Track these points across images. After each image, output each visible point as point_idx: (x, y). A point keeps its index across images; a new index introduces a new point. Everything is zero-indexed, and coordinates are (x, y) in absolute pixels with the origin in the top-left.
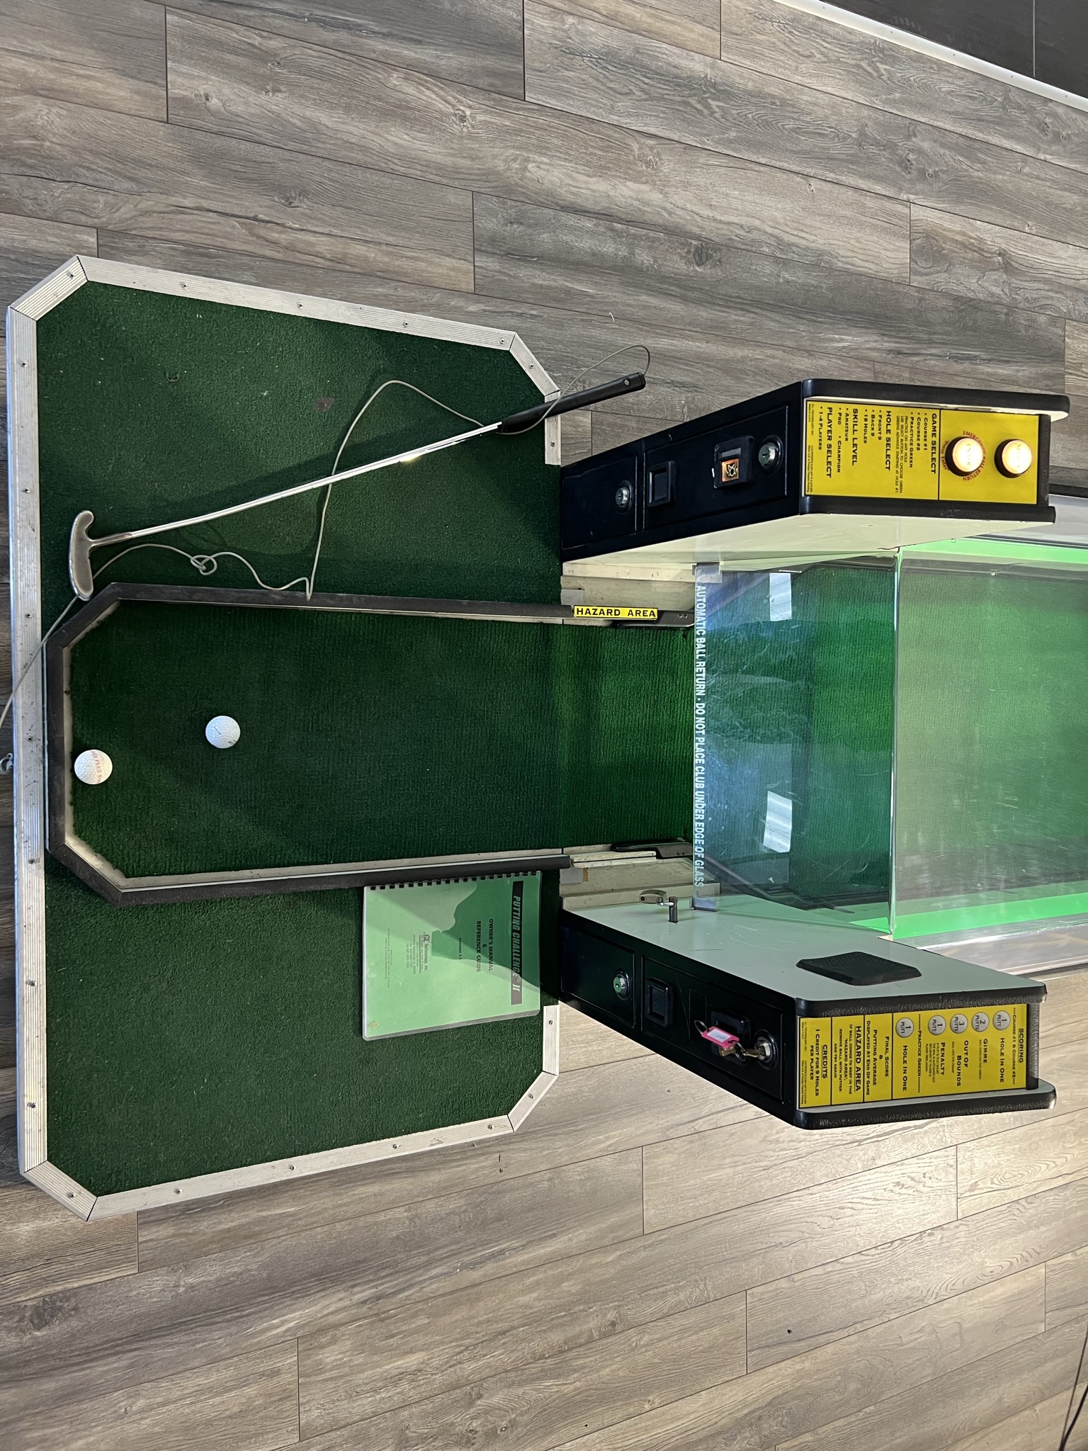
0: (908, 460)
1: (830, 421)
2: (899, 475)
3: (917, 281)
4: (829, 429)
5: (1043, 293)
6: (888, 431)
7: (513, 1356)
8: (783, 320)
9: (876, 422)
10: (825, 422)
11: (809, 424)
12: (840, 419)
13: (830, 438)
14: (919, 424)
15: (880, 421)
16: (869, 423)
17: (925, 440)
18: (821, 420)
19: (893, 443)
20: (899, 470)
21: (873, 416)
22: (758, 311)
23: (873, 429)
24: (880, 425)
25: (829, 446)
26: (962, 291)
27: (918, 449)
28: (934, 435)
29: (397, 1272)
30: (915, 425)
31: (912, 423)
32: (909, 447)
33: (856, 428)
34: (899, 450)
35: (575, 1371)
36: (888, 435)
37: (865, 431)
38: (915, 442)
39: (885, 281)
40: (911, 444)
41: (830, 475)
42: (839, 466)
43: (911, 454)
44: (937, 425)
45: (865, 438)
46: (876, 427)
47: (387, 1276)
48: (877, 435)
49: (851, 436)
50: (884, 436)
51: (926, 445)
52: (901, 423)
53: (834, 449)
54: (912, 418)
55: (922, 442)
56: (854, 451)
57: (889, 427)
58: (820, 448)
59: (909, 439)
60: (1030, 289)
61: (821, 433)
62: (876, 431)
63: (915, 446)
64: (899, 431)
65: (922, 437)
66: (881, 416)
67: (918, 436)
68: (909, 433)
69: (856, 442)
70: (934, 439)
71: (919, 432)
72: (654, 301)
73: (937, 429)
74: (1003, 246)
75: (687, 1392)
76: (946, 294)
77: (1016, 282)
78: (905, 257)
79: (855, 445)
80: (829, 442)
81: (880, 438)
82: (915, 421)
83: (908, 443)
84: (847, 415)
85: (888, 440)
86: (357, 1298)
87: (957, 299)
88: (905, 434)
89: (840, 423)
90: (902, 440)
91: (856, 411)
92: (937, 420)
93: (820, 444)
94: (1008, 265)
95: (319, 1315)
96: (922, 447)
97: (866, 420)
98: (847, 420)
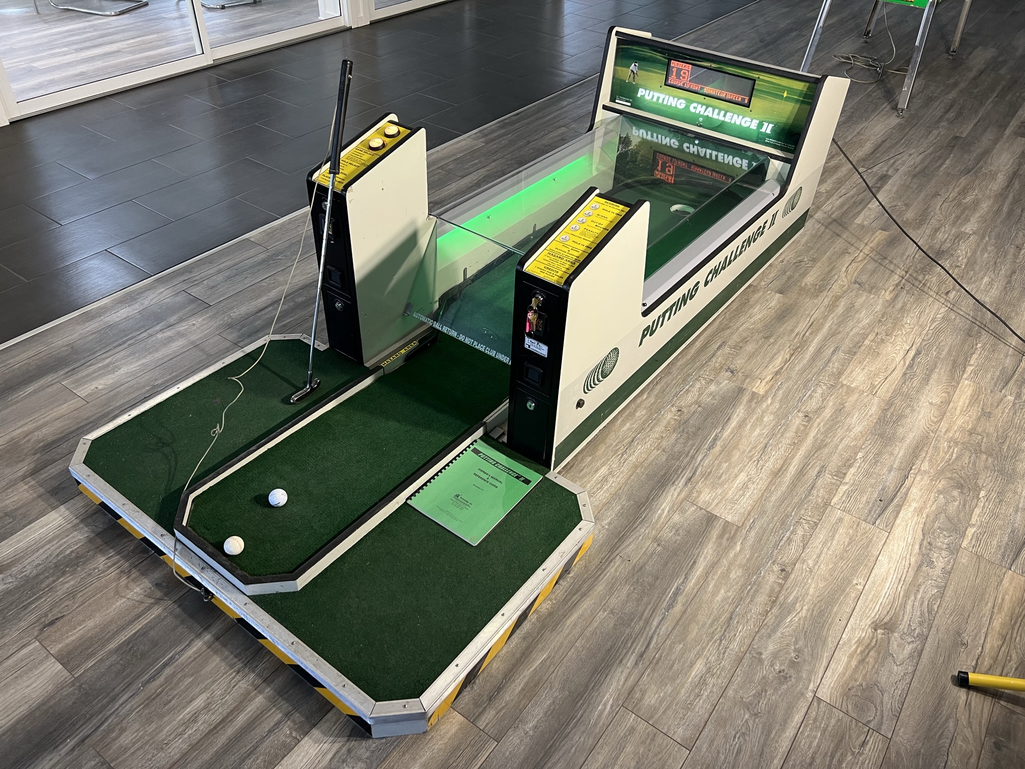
7: (751, 623)
11: (318, 181)
18: (320, 178)
29: (635, 639)
35: (795, 604)
47: (632, 644)
75: (871, 564)
86: (630, 664)
95: (620, 687)
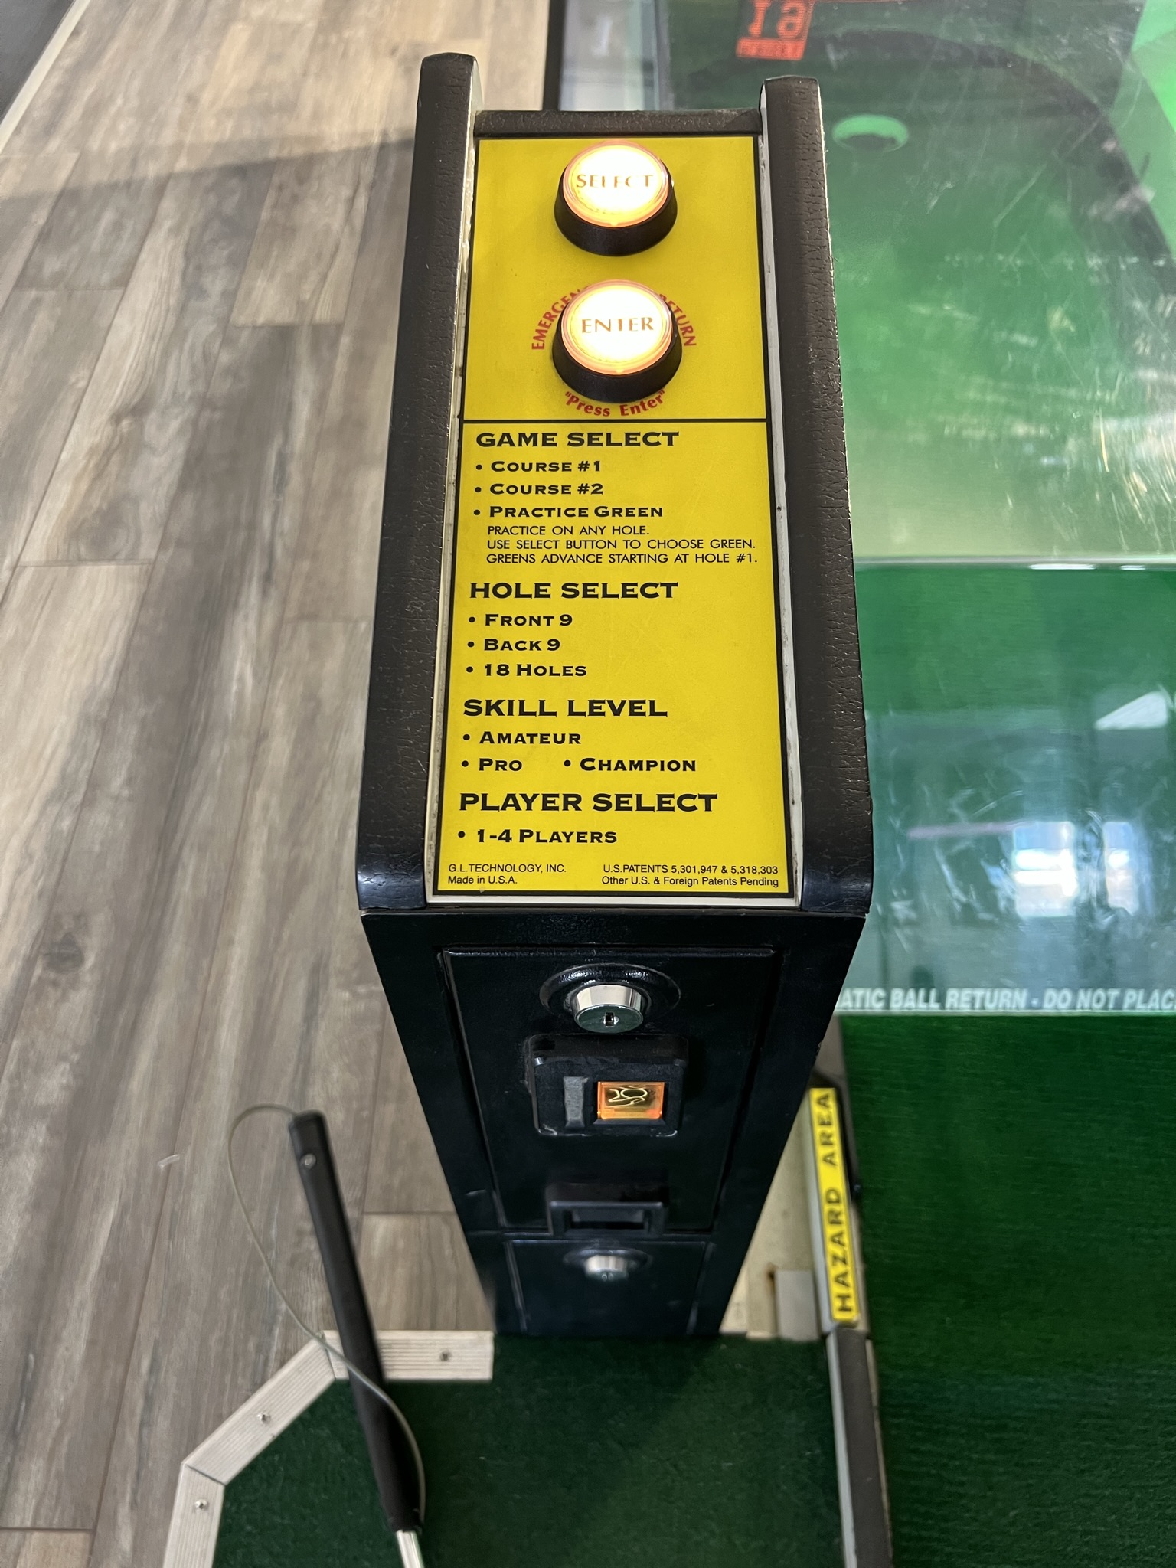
0: (636, 521)
1: (511, 801)
2: (692, 552)
3: (148, 549)
4: (538, 803)
5: (185, 357)
6: (540, 591)
8: (198, 788)
9: (512, 633)
10: (514, 819)
11: (523, 882)
12: (501, 765)
13: (572, 801)
14: (512, 490)
15: (506, 620)
16: (513, 658)
17: (566, 467)
18: (506, 836)
19: (581, 574)
20: (672, 554)
21: (490, 644)
22: (179, 837)
23: (534, 645)
24: (520, 621)
25: (602, 802)
26: (171, 477)
27: (598, 489)
28: (547, 440)
30: (518, 501)
31: (510, 512)
32: (592, 521)
33: (532, 706)
34: (606, 553)
36: (556, 590)
37: (541, 671)
38: (576, 500)
39: (143, 603)
40: (582, 513)
41: (708, 798)
42: (673, 766)
43: (617, 512)
44: (514, 431)
45: (566, 671)
46: (529, 633)
48: (555, 630)
49: (564, 725)
50: (557, 605)
51: (584, 466)
52: (513, 549)
53: (613, 783)
54: (494, 511)
55: (575, 478)
56: (617, 712)
57: (528, 588)
58: (611, 838)
59: (564, 521)
60: (178, 375)
61: (555, 837)
62: (542, 634)
63: (590, 501)
64: (539, 554)
65: (559, 478)
66: (489, 619)
67: (553, 490)
68: (545, 521)
69: (582, 706)
70: (562, 439)
71: (540, 489)
72: (144, 1060)
73: (528, 429)
74: (105, 416)
76: (174, 504)
77: (164, 396)
78: (105, 571)
79: (594, 708)
80: (587, 803)
81: (567, 620)
82: (505, 501)
83: (578, 523)
84: (487, 737)
85: (570, 591)
87: (183, 485)
88: (548, 535)
89: (517, 766)
90: (569, 544)
91: (473, 708)
92: (498, 431)
93: (596, 837)
94: (137, 409)
96: (590, 477)
97: (503, 670)
98: (505, 738)
